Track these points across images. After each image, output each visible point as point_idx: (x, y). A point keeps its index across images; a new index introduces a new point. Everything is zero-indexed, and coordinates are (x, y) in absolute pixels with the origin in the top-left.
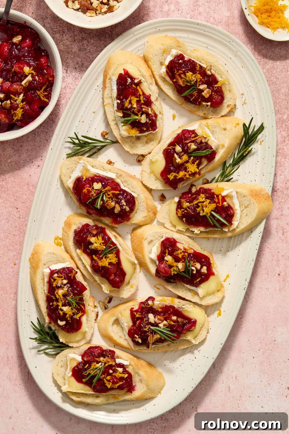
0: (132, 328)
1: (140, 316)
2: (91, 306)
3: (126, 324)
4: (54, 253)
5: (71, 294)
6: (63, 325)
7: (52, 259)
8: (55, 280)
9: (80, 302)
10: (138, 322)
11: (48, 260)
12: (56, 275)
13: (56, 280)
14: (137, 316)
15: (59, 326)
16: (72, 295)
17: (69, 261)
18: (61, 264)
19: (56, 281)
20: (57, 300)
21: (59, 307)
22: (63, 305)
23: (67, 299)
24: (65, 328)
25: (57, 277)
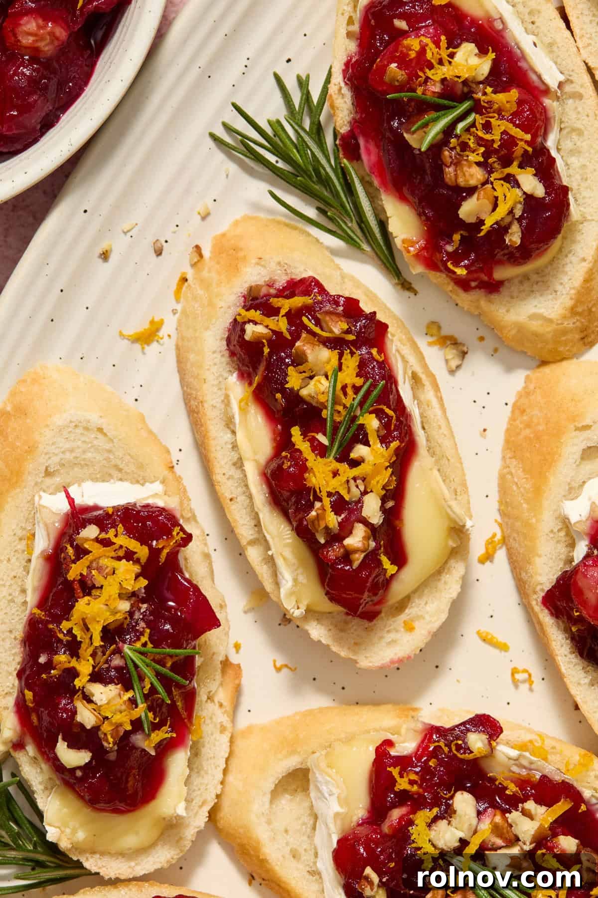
0: (363, 831)
1: (415, 788)
2: (221, 705)
3: (335, 807)
4: (100, 430)
5: (142, 634)
6: (79, 768)
7: (89, 455)
8: (81, 552)
9: (178, 678)
10: (396, 814)
11: (68, 456)
12: (91, 532)
13: (87, 552)
14: (402, 784)
15: (58, 767)
16: (144, 639)
17: (163, 482)
18: (126, 484)
19: (90, 557)
20: (74, 647)
21: (78, 683)
22: (97, 677)
23: (119, 651)
24: (81, 780)
25: (97, 540)
